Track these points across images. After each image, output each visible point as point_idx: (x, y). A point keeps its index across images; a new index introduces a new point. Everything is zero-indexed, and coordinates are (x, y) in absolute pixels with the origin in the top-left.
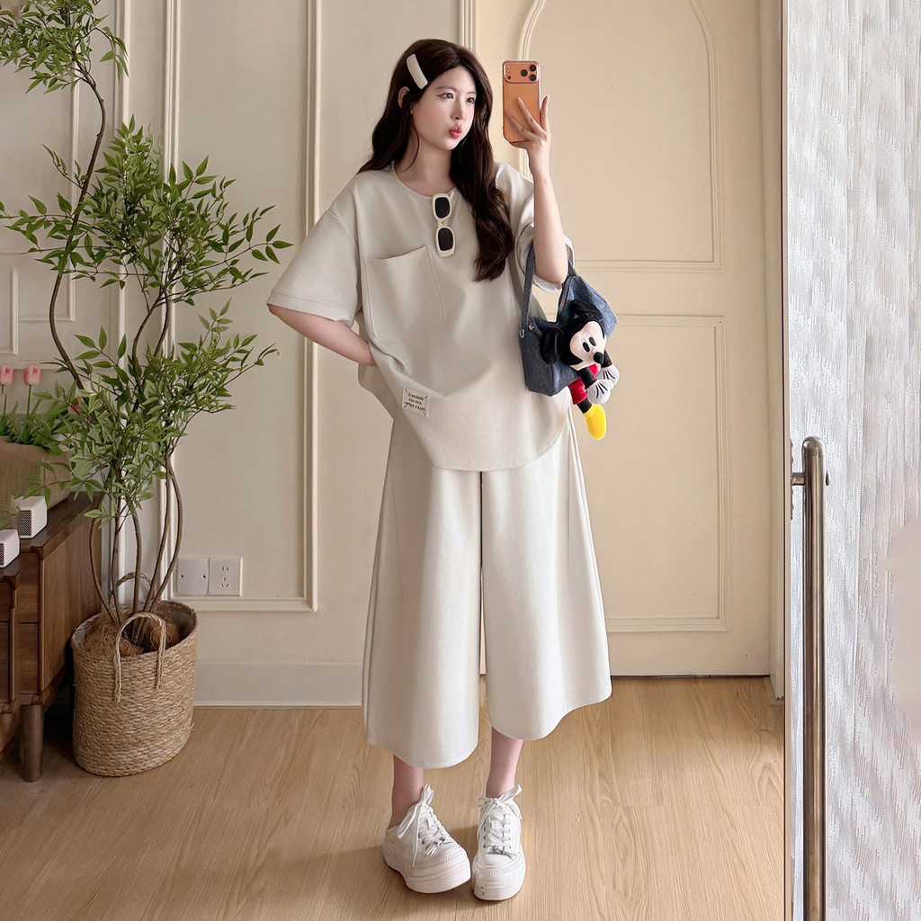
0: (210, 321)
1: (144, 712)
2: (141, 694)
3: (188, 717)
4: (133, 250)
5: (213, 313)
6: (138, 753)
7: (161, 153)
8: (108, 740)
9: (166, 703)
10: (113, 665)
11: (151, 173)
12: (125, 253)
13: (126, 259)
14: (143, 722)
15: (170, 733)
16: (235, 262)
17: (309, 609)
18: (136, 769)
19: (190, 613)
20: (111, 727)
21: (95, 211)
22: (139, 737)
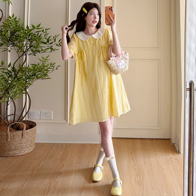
2: (17, 139)
4: (13, 43)
9: (26, 141)
11: (20, 27)
14: (18, 145)
15: (27, 148)
18: (15, 155)
19: (34, 123)
20: (6, 146)
22: (16, 148)
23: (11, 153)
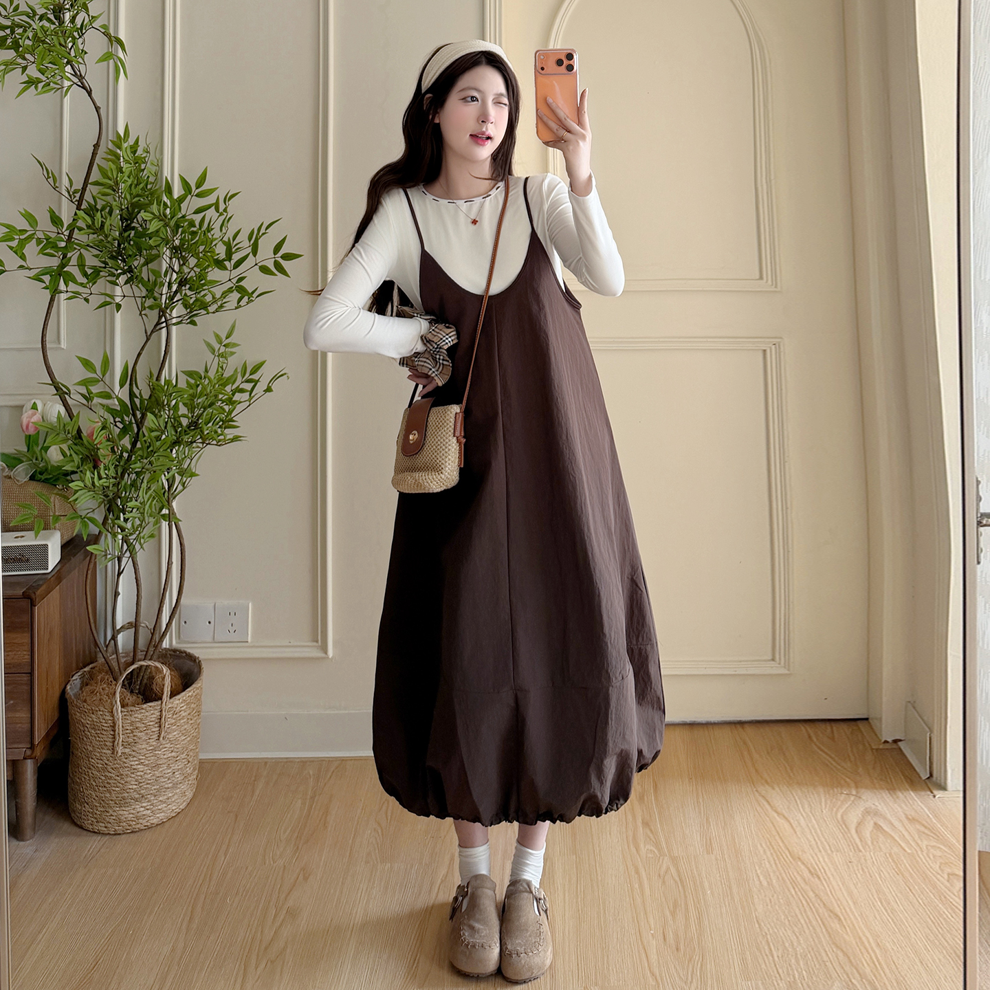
0: (217, 346)
1: (147, 765)
2: (143, 746)
3: (194, 770)
4: (130, 270)
5: (217, 336)
6: (140, 808)
7: (160, 165)
8: (108, 795)
9: (170, 755)
10: (113, 716)
11: (149, 187)
12: (120, 274)
13: (122, 279)
14: (146, 776)
15: (175, 786)
16: (241, 280)
17: (323, 655)
18: (139, 826)
19: (195, 660)
20: (111, 781)
21: (89, 227)
22: (142, 792)
23: (126, 814)
